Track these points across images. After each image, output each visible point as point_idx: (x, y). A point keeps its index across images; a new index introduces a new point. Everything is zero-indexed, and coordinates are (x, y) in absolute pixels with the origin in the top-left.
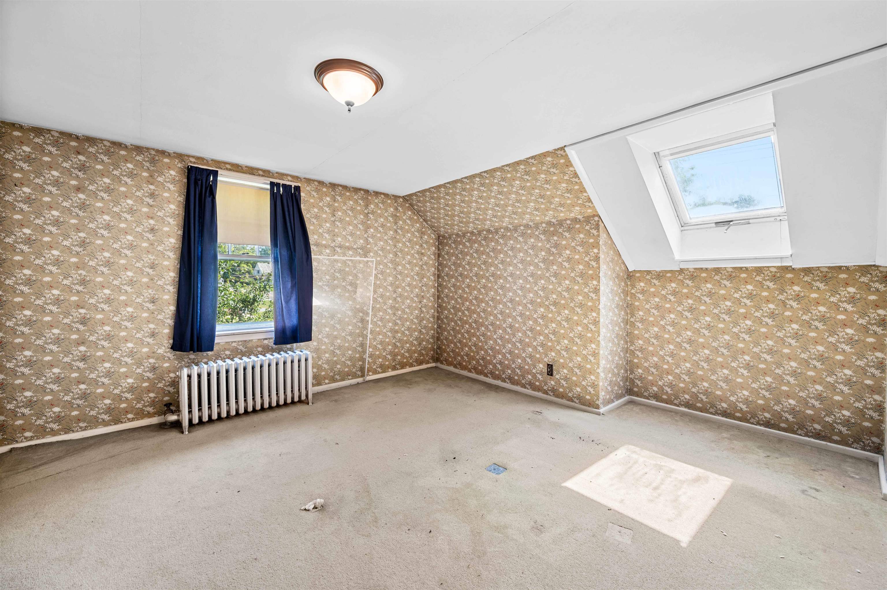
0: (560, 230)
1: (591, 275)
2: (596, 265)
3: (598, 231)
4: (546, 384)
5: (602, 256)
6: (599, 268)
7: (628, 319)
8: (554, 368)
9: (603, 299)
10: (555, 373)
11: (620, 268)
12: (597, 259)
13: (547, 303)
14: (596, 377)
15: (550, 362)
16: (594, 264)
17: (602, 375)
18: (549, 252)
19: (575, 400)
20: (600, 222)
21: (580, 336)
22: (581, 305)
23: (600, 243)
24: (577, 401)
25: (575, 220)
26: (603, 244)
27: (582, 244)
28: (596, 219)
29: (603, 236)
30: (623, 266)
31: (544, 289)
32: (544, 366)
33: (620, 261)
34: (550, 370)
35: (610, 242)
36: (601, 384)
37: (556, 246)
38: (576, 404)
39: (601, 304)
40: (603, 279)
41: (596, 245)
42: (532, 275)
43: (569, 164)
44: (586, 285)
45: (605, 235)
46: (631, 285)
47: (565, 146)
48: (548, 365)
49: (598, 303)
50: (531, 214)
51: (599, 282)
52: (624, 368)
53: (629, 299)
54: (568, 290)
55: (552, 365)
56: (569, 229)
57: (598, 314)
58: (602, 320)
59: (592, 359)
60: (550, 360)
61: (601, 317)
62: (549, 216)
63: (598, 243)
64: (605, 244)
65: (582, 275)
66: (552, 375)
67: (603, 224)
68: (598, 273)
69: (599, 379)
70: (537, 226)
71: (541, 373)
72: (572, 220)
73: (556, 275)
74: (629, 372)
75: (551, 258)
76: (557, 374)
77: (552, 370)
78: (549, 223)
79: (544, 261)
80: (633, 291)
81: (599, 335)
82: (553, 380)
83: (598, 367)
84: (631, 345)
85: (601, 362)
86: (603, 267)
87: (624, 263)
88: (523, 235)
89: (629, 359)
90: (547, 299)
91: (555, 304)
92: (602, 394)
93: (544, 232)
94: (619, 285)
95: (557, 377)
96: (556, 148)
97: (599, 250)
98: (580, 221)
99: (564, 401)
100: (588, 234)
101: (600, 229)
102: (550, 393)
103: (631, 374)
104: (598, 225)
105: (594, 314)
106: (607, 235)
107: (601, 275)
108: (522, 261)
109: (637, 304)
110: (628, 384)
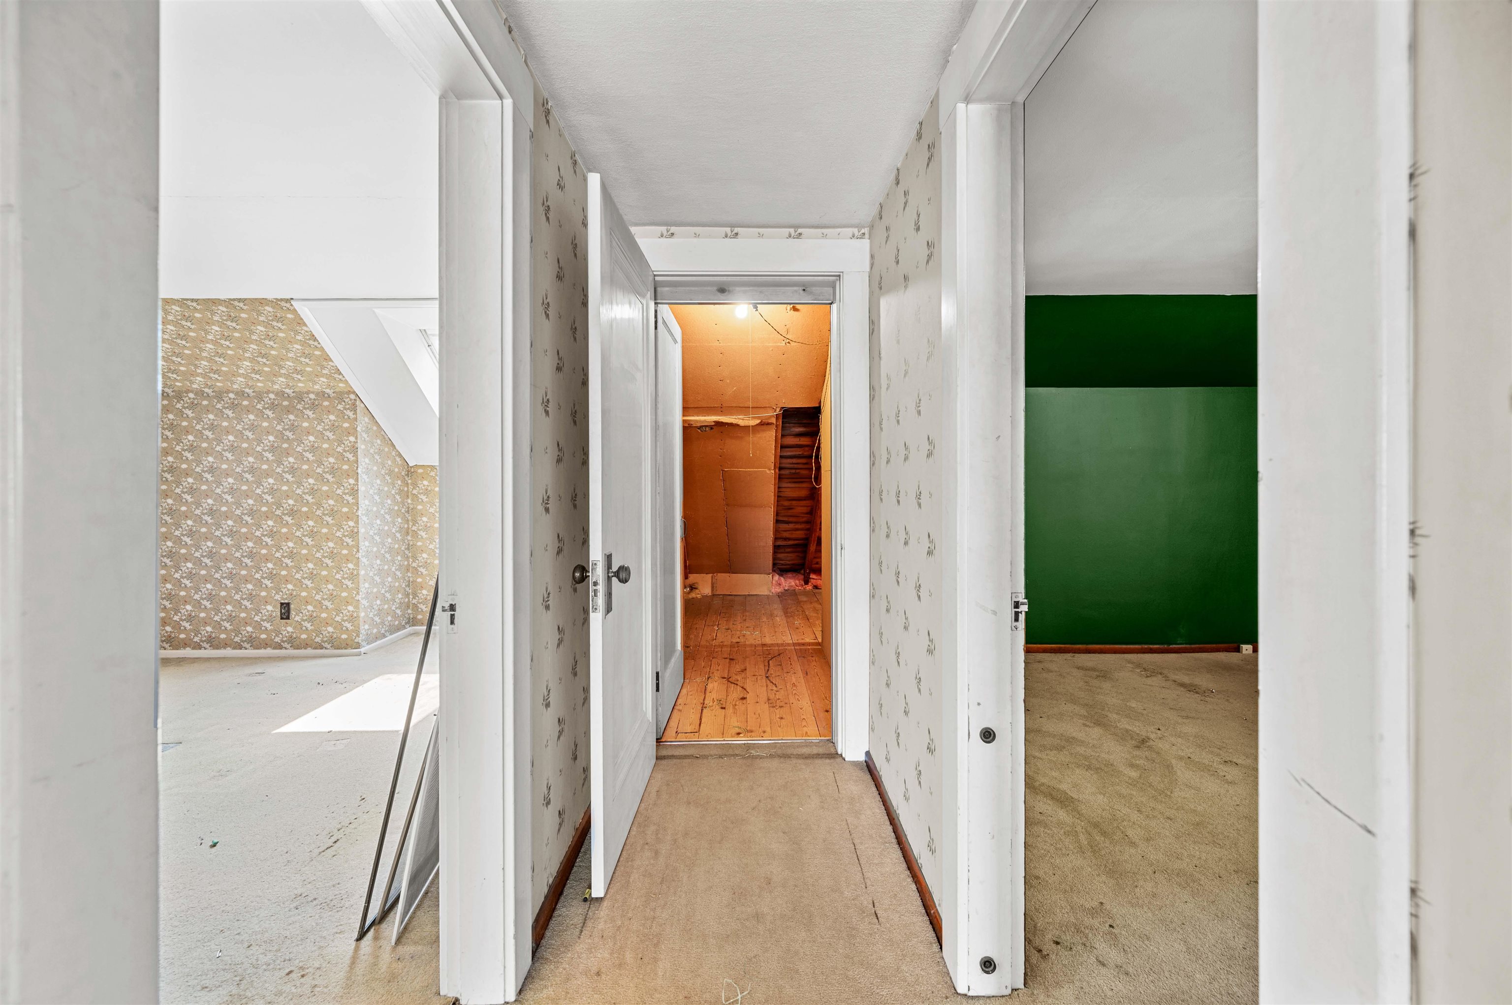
0: (299, 406)
1: (347, 471)
2: (353, 458)
3: (355, 413)
4: (278, 633)
5: (361, 447)
6: (357, 462)
7: (408, 528)
8: (292, 606)
9: (364, 503)
10: (293, 613)
11: (394, 461)
12: (354, 450)
13: (278, 512)
14: (355, 607)
15: (286, 599)
16: (350, 456)
17: (364, 602)
18: (280, 435)
19: (326, 645)
20: (358, 402)
21: (332, 555)
22: (332, 513)
23: (359, 429)
24: (329, 646)
25: (322, 395)
26: (363, 431)
27: (333, 428)
28: (352, 396)
29: (363, 422)
30: (398, 459)
31: (272, 491)
32: (274, 607)
33: (394, 453)
34: (286, 611)
35: (375, 428)
36: (362, 614)
37: (293, 428)
38: (327, 651)
39: (360, 509)
40: (363, 477)
41: (353, 431)
42: (252, 470)
43: (301, 322)
44: (340, 484)
45: (366, 419)
46: (413, 484)
47: (292, 299)
48: (282, 604)
49: (356, 508)
50: (245, 376)
51: (357, 480)
52: (402, 591)
53: (409, 501)
54: (313, 491)
55: (288, 604)
56: (313, 406)
57: (357, 522)
58: (362, 530)
59: (349, 583)
60: (285, 596)
61: (360, 526)
62: (280, 383)
63: (355, 429)
64: (368, 430)
65: (333, 471)
66: (288, 618)
67: (362, 405)
68: (355, 468)
69: (359, 609)
70: (259, 396)
71: (270, 619)
72: (317, 394)
73: (292, 470)
74: (411, 597)
75: (285, 445)
76: (297, 614)
77: (289, 611)
78: (281, 394)
79: (273, 449)
80: (415, 492)
81: (358, 551)
82: (291, 626)
83: (358, 593)
84: (414, 561)
85: (361, 585)
86: (364, 462)
87: (400, 455)
88: (233, 406)
89: (411, 579)
90: (279, 505)
91: (292, 513)
92: (364, 628)
93: (273, 406)
94: (393, 484)
95: (297, 618)
96: (279, 297)
97: (356, 438)
98: (329, 397)
99: (310, 651)
100: (341, 415)
101: (358, 411)
102: (285, 645)
103: (414, 598)
104: (354, 405)
105: (351, 523)
106: (369, 419)
107: (359, 471)
108: (232, 449)
109: (420, 507)
110: (410, 611)
